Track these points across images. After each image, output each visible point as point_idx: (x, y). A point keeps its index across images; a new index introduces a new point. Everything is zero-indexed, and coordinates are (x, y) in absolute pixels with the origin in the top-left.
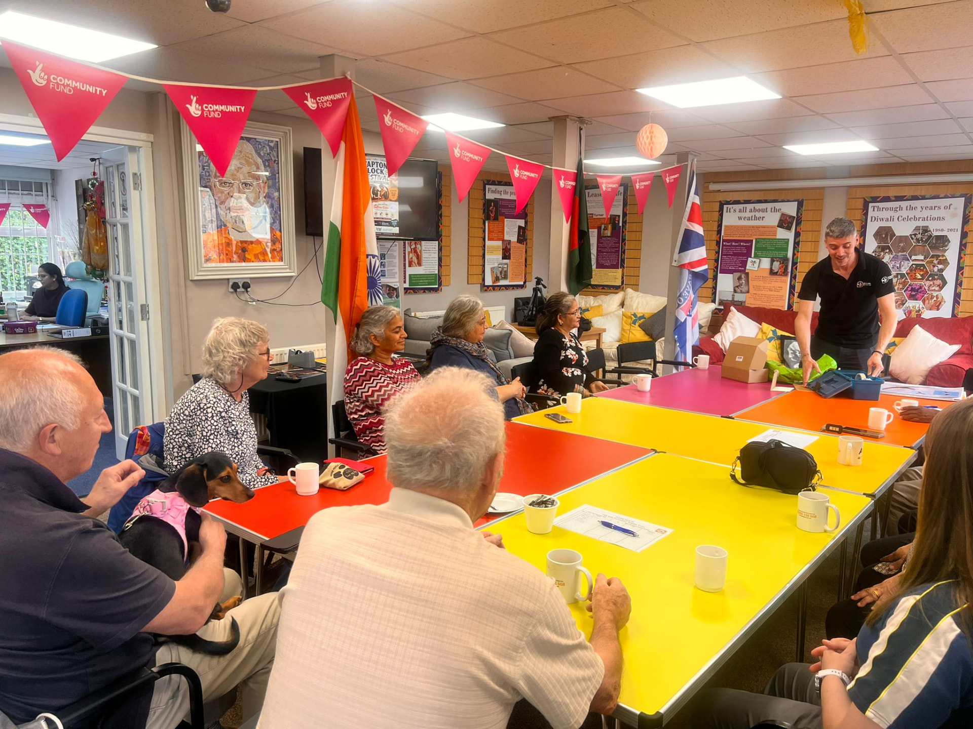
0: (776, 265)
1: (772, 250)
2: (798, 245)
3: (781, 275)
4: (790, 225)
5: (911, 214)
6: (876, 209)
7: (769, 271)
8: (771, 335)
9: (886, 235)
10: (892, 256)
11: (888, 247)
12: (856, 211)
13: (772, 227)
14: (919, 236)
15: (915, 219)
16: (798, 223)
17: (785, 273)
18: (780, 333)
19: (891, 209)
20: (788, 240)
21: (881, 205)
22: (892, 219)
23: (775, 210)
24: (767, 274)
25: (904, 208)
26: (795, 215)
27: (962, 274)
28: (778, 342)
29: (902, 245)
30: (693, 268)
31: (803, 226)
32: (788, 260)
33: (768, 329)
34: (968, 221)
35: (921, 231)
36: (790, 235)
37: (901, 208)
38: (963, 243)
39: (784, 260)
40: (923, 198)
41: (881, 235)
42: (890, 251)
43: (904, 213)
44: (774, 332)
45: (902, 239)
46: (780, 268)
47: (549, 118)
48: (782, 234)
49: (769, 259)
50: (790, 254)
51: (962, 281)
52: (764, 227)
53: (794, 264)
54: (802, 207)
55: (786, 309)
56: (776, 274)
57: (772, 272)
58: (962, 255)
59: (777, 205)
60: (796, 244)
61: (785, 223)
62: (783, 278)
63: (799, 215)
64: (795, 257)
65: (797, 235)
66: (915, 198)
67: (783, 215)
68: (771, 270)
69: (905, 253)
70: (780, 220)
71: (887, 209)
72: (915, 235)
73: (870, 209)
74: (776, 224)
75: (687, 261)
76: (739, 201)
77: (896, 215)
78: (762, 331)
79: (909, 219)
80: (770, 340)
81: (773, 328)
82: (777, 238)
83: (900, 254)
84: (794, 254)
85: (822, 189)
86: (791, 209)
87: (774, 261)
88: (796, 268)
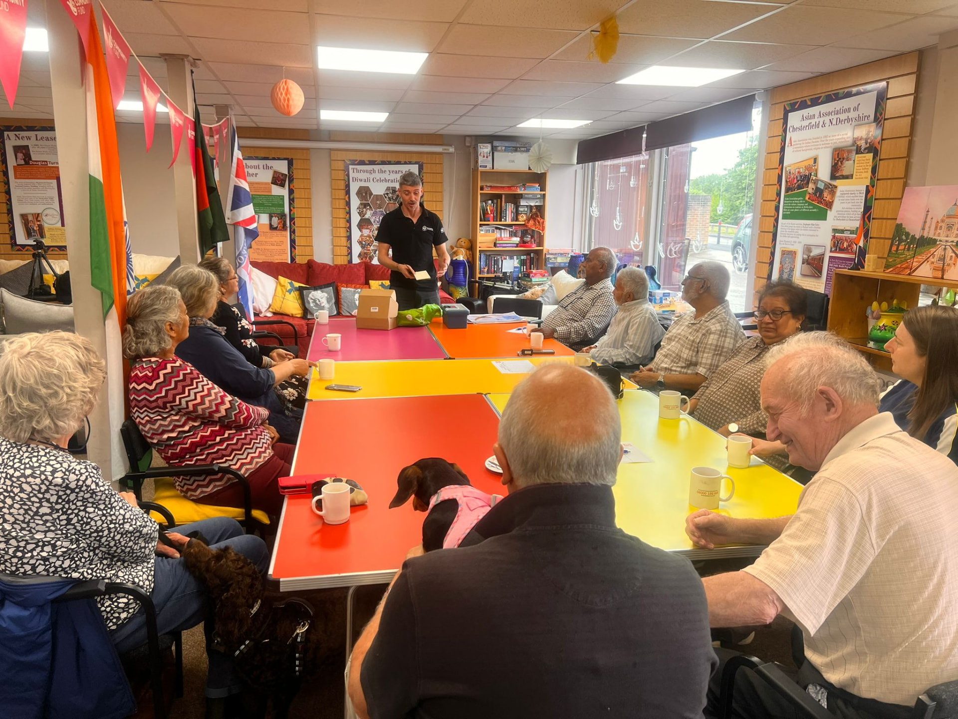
0: (275, 221)
1: (269, 206)
2: (293, 202)
3: (281, 230)
4: (283, 182)
5: (383, 176)
6: (355, 171)
7: (268, 227)
8: (289, 287)
9: (366, 194)
10: (372, 212)
11: (368, 205)
12: (340, 172)
13: (266, 184)
14: (390, 195)
15: (386, 180)
16: (291, 181)
17: (284, 228)
18: (297, 285)
19: (367, 171)
20: (283, 196)
21: (360, 167)
22: (368, 180)
23: (267, 167)
24: (267, 229)
25: (377, 172)
26: (287, 173)
28: (297, 293)
29: (378, 202)
30: (248, 226)
31: (296, 183)
32: (285, 215)
33: (285, 282)
35: (391, 191)
36: (284, 192)
37: (374, 171)
39: (282, 216)
40: (389, 163)
41: (362, 194)
42: (370, 207)
43: (378, 176)
44: (291, 284)
45: (378, 197)
46: (279, 224)
48: (276, 191)
49: (268, 215)
50: (287, 210)
52: (257, 183)
53: (292, 219)
54: (292, 165)
55: (289, 262)
56: (276, 229)
57: (272, 228)
59: (270, 163)
60: (291, 200)
61: (278, 180)
62: (284, 233)
63: (291, 173)
64: (292, 213)
65: (291, 192)
66: (383, 163)
67: (275, 172)
68: (271, 225)
69: (381, 210)
70: (273, 177)
71: (364, 171)
72: (387, 194)
73: (351, 171)
74: (270, 181)
75: (241, 219)
77: (371, 177)
78: (280, 284)
79: (381, 181)
80: (290, 291)
81: (290, 281)
82: (273, 194)
83: (378, 210)
84: (290, 211)
85: (308, 149)
86: (282, 167)
87: (273, 217)
88: (294, 224)
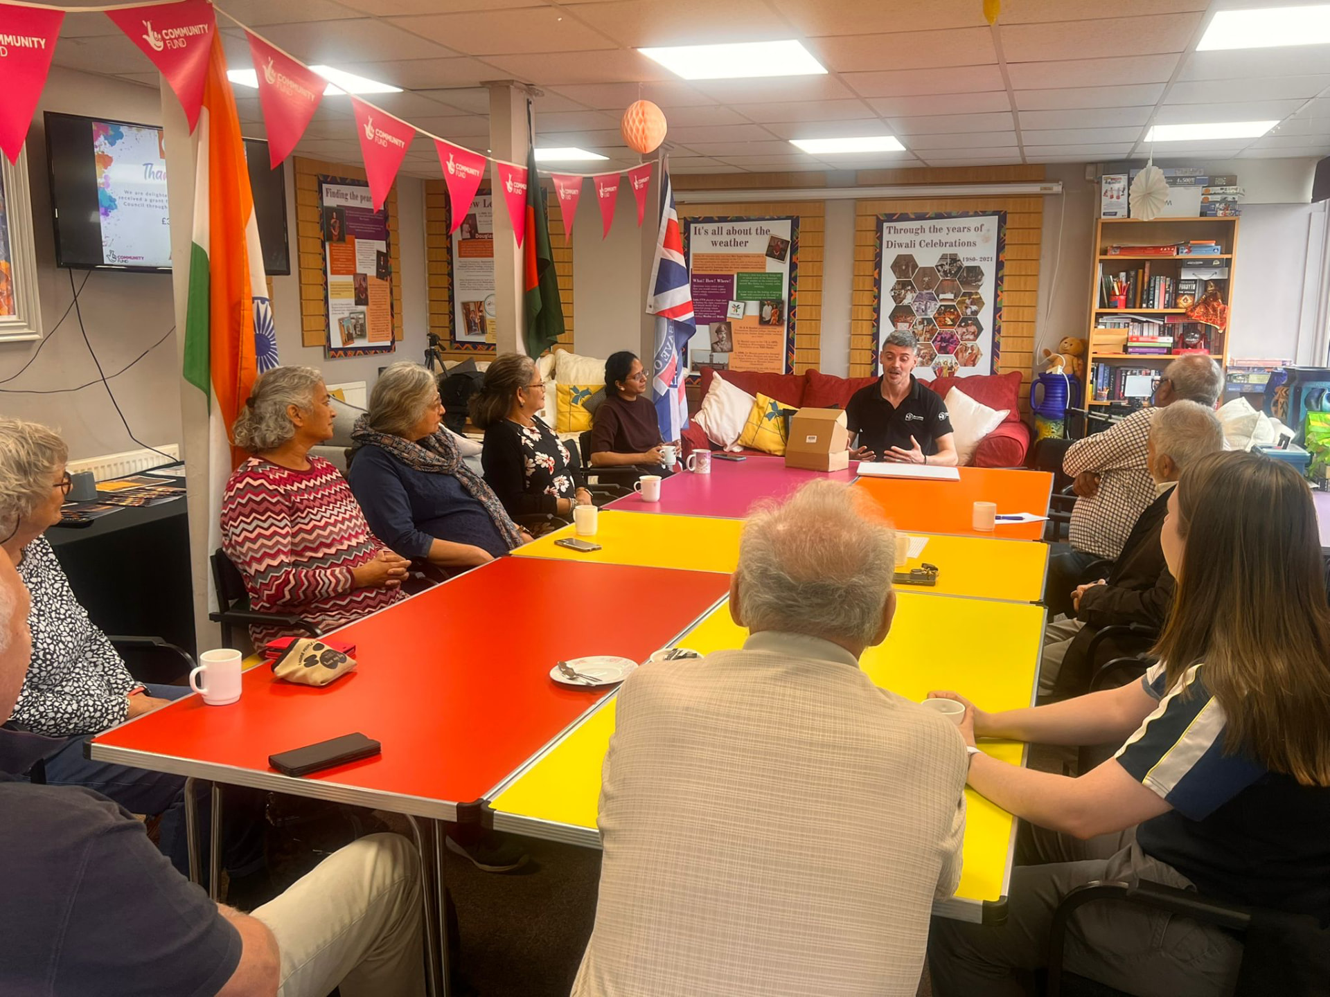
0: (768, 310)
1: (761, 289)
2: (796, 282)
3: (775, 325)
4: (783, 253)
5: (936, 237)
6: (892, 231)
7: (758, 319)
8: (770, 410)
9: (907, 267)
10: (915, 295)
11: (910, 283)
12: (868, 233)
13: (759, 256)
14: (947, 267)
15: (941, 244)
16: (794, 250)
17: (780, 322)
18: (782, 406)
19: (911, 231)
20: (782, 274)
21: (899, 225)
22: (911, 245)
23: (762, 232)
24: (756, 323)
25: (927, 230)
26: (788, 239)
27: (1000, 317)
28: (780, 419)
29: (926, 279)
30: (676, 317)
31: (800, 255)
32: (782, 302)
33: (764, 402)
34: (1004, 247)
35: (949, 261)
36: (783, 268)
37: (923, 230)
38: (999, 276)
39: (778, 304)
40: (950, 216)
41: (900, 267)
42: (913, 287)
43: (928, 237)
44: (774, 405)
45: (925, 271)
46: (772, 315)
47: (481, 83)
48: (774, 266)
49: (758, 302)
50: (785, 295)
51: (1000, 327)
52: (747, 256)
53: (791, 308)
54: (798, 227)
55: (784, 373)
56: (768, 323)
57: (762, 321)
58: (999, 292)
59: (765, 225)
60: (793, 280)
61: (776, 250)
62: (778, 329)
63: (795, 238)
64: (792, 298)
65: (793, 267)
66: (939, 216)
67: (773, 238)
68: (761, 317)
69: (930, 291)
70: (769, 246)
71: (906, 231)
72: (942, 266)
73: (885, 231)
74: (765, 253)
75: (667, 306)
76: (712, 218)
77: (918, 239)
78: (758, 405)
79: (933, 244)
80: (769, 416)
81: (772, 401)
82: (767, 271)
83: (925, 291)
84: (790, 295)
85: (822, 201)
86: (782, 230)
87: (765, 305)
88: (794, 315)
